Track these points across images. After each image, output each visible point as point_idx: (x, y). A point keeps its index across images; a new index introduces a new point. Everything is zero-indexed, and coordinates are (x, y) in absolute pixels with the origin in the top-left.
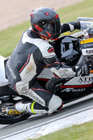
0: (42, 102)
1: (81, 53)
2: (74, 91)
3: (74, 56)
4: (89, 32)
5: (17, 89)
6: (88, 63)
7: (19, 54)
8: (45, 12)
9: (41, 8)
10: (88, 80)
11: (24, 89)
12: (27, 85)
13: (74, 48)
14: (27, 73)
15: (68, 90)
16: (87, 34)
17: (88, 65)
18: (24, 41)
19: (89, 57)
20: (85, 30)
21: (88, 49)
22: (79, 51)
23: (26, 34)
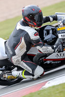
0: (30, 70)
1: (57, 37)
2: (53, 63)
3: (53, 39)
4: (63, 22)
5: (13, 61)
6: (62, 44)
7: (14, 37)
8: (32, 9)
9: (29, 6)
10: (62, 55)
11: (18, 61)
12: (20, 58)
13: (53, 33)
14: (20, 50)
15: (48, 62)
16: (62, 24)
17: (62, 45)
18: (18, 28)
19: (63, 39)
20: (60, 21)
21: (63, 34)
22: (56, 36)
23: (19, 23)
